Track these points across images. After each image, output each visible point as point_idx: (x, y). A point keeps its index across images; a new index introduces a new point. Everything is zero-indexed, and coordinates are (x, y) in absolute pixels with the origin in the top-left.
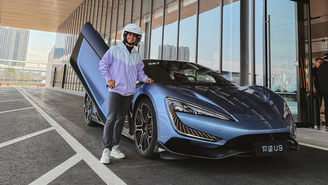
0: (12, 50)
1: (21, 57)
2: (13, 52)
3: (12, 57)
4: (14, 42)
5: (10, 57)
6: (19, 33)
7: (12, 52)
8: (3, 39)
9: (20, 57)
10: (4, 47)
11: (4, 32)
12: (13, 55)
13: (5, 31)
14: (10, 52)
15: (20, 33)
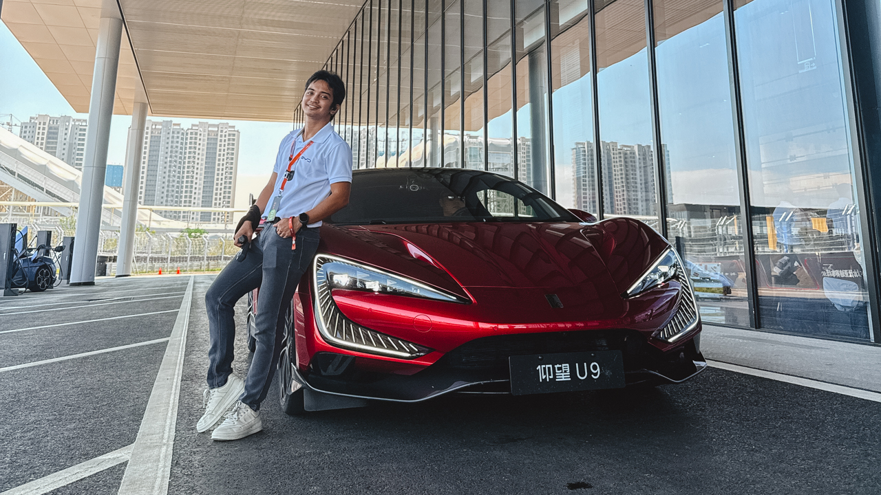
0: (199, 183)
1: (222, 200)
2: (202, 187)
3: (200, 202)
4: (204, 162)
5: (196, 201)
6: (214, 139)
7: (200, 189)
8: (176, 156)
9: (220, 199)
10: (179, 177)
11: (178, 140)
12: (202, 194)
13: (180, 135)
14: (196, 188)
15: (217, 139)
